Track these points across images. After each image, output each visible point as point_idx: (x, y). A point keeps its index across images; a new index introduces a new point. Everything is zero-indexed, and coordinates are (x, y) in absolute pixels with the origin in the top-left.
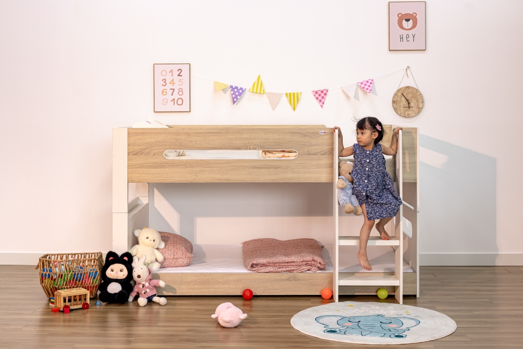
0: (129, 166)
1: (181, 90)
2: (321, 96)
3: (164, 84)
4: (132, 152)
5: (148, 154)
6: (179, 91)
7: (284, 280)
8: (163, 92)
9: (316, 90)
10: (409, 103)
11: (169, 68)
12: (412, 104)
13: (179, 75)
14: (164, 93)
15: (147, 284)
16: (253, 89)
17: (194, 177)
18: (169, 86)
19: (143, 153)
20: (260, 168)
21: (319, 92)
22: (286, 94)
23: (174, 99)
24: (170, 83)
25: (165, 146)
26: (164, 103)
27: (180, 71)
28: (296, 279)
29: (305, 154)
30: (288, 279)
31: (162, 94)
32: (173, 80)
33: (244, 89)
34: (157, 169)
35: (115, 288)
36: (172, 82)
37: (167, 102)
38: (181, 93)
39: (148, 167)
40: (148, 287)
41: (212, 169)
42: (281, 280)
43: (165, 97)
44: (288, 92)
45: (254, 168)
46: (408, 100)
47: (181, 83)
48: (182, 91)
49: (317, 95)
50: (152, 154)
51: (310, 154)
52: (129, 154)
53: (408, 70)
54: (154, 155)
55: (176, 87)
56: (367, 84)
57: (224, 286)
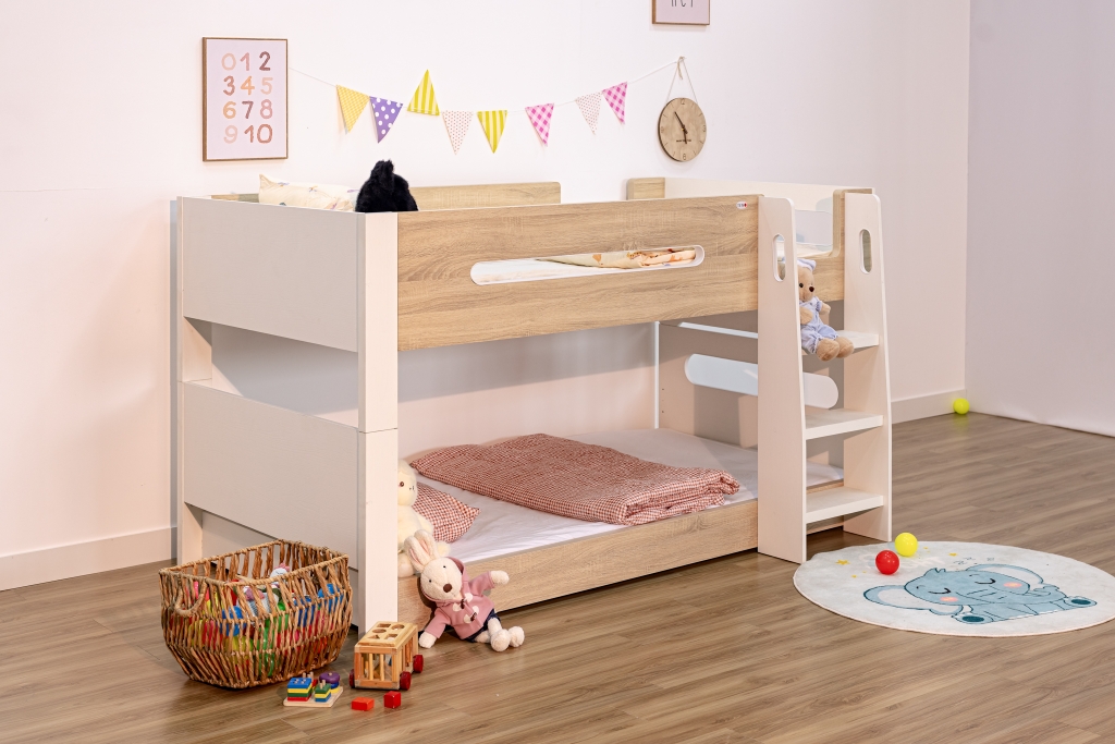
1: (266, 104)
2: (541, 117)
3: (229, 89)
4: (406, 273)
5: (439, 275)
6: (264, 108)
7: (684, 533)
8: (225, 110)
9: (533, 105)
10: (685, 132)
11: (240, 49)
12: (689, 136)
13: (263, 68)
14: (230, 113)
15: (470, 598)
16: (416, 105)
17: (528, 323)
18: (241, 95)
19: (429, 273)
20: (645, 290)
21: (539, 111)
22: (480, 115)
23: (251, 128)
24: (243, 87)
25: (472, 252)
26: (230, 139)
27: (265, 57)
28: (702, 527)
29: (715, 254)
30: (690, 530)
31: (225, 113)
32: (249, 80)
33: (398, 105)
34: (457, 311)
36: (248, 85)
37: (235, 135)
38: (266, 113)
39: (441, 308)
41: (560, 300)
42: (679, 534)
43: (231, 122)
44: (483, 110)
45: (634, 291)
46: (683, 127)
47: (266, 88)
48: (269, 108)
49: (535, 118)
50: (448, 273)
51: (722, 253)
52: (400, 278)
53: (681, 65)
54: (451, 276)
55: (257, 100)
56: (616, 96)
57: (583, 570)
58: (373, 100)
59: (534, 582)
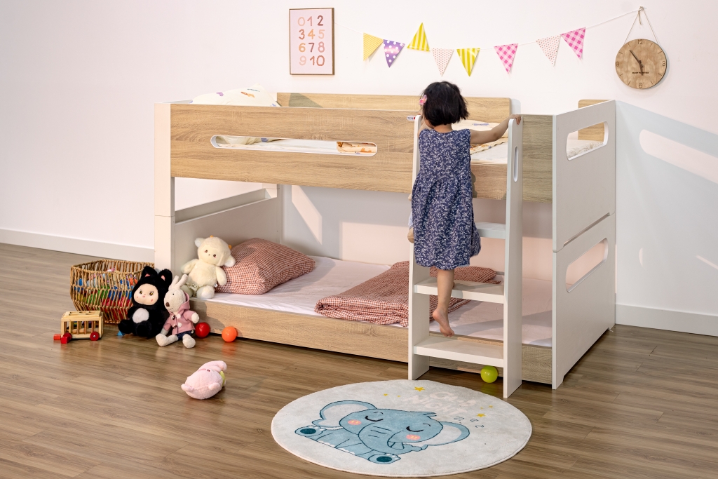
0: (173, 155)
1: (321, 44)
2: (507, 53)
3: (302, 36)
4: (175, 136)
5: (193, 139)
6: (320, 46)
7: (359, 333)
8: (300, 47)
9: (500, 45)
10: (642, 67)
11: (307, 14)
12: (646, 68)
13: (319, 24)
14: (302, 49)
15: (178, 316)
16: (414, 46)
17: (246, 174)
18: (308, 39)
19: (188, 137)
20: (328, 167)
21: (505, 49)
22: (458, 51)
23: (313, 57)
24: (309, 35)
25: (212, 129)
26: (302, 63)
27: (320, 18)
28: (374, 334)
29: (387, 150)
30: (364, 333)
31: (300, 50)
32: (312, 31)
33: (401, 45)
34: (203, 161)
35: (141, 316)
36: (311, 34)
37: (305, 61)
38: (321, 49)
39: (194, 157)
40: (179, 321)
41: (267, 164)
42: (354, 332)
43: (303, 54)
44: (461, 48)
46: (640, 62)
47: (321, 36)
48: (323, 46)
49: (501, 53)
50: (198, 139)
51: (394, 150)
52: (172, 138)
53: (642, 13)
54: (200, 140)
55: (316, 41)
56: (575, 39)
57: (282, 331)
58: (385, 42)
59: (249, 326)
